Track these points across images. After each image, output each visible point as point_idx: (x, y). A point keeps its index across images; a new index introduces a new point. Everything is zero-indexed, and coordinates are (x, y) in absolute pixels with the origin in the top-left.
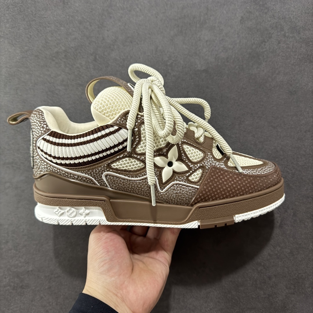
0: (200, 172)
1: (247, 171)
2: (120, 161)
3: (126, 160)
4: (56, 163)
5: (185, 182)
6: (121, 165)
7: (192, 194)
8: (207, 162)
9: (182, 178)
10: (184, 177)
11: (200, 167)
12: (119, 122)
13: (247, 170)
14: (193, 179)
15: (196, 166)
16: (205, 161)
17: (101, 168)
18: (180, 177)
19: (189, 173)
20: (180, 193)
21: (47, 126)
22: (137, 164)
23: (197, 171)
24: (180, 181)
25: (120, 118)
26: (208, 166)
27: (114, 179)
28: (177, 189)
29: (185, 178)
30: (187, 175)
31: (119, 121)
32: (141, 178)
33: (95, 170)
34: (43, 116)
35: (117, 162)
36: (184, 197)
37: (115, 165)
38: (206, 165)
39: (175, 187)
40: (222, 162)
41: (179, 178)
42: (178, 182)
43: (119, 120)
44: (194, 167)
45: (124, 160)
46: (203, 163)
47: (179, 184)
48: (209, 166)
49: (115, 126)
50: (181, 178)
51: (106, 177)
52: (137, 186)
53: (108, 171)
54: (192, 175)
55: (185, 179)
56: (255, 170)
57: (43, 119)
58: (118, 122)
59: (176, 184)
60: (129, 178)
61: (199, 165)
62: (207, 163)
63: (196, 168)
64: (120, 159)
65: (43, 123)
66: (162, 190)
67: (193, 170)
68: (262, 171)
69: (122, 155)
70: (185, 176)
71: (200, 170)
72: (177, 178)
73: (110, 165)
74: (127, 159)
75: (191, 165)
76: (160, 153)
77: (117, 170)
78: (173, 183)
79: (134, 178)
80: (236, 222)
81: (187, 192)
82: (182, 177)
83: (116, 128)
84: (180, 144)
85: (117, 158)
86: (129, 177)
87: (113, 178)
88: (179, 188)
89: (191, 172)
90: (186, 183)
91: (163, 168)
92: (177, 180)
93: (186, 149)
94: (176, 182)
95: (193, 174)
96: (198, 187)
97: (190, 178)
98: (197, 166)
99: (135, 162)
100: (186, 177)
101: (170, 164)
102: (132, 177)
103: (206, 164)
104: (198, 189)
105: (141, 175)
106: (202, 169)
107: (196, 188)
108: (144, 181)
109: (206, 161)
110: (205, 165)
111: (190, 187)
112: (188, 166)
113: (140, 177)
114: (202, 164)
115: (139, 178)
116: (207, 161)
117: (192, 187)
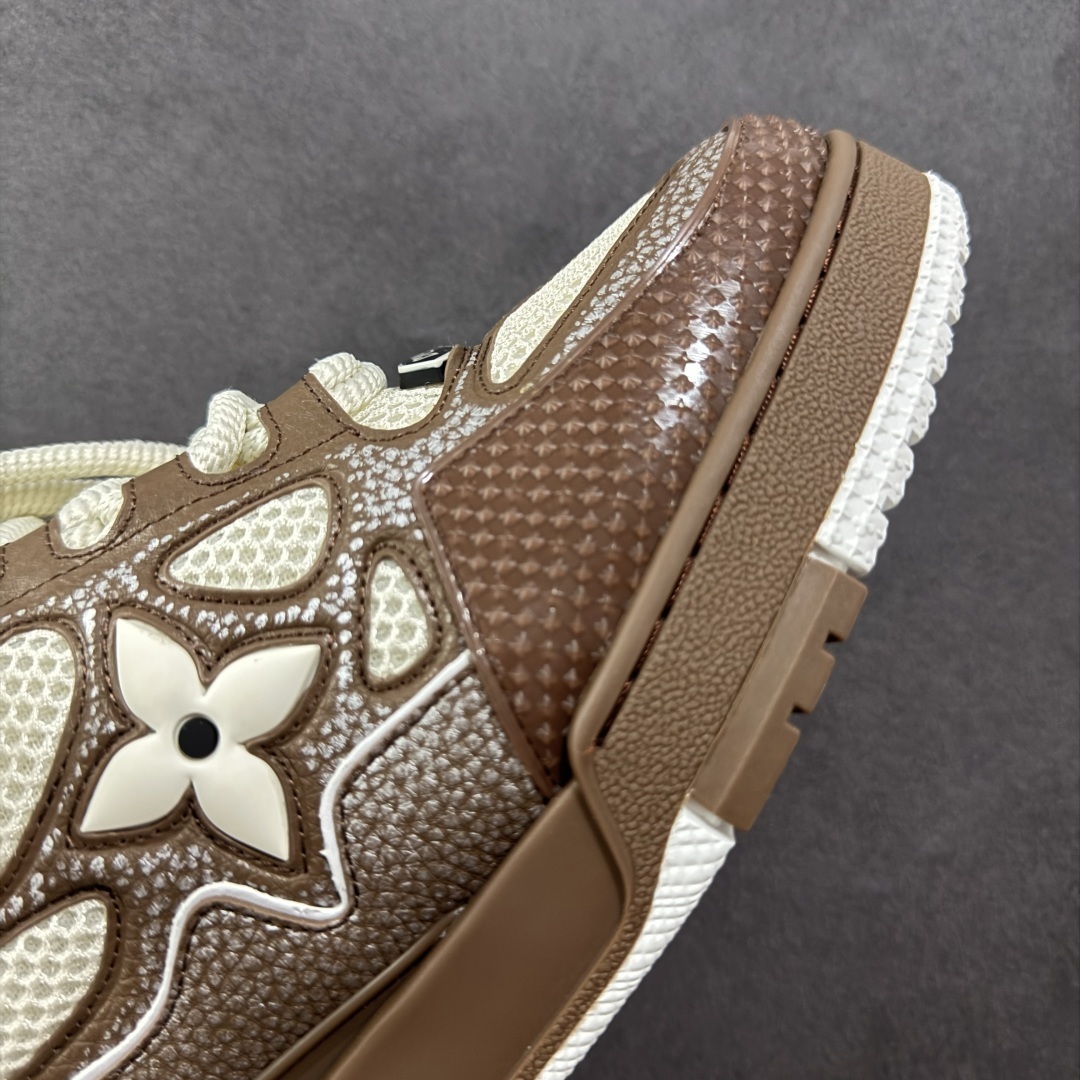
0: (391, 580)
1: (608, 293)
5: (375, 719)
9: (341, 721)
10: (344, 705)
11: (366, 561)
13: (602, 292)
14: (398, 654)
15: (334, 581)
16: (358, 501)
18: (328, 728)
19: (347, 655)
20: (417, 800)
22: (59, 944)
23: (376, 595)
24: (346, 750)
26: (398, 510)
28: (378, 803)
29: (355, 700)
30: (344, 672)
32: (167, 976)
36: (467, 797)
38: (383, 517)
39: (357, 807)
40: (455, 410)
41: (326, 739)
42: (345, 765)
44: (330, 602)
46: (357, 526)
47: (359, 770)
48: (406, 503)
50: (336, 731)
52: (212, 1029)
54: (375, 643)
55: (360, 710)
56: (641, 243)
59: (348, 787)
60: (124, 1045)
61: (342, 559)
62: (381, 503)
63: (350, 593)
66: (337, 897)
67: (346, 617)
68: (675, 209)
70: (341, 698)
71: (382, 570)
72: (319, 756)
75: (304, 608)
76: (85, 753)
78: (326, 799)
79: (141, 1015)
80: (867, 561)
81: (446, 752)
84: (139, 590)
86: (118, 1037)
88: (384, 781)
89: (345, 637)
90: (384, 718)
91: (190, 802)
92: (327, 764)
93: (196, 577)
94: (333, 783)
95: (374, 632)
96: (462, 661)
97: (382, 669)
98: (342, 575)
99: (33, 944)
100: (351, 688)
101: (198, 738)
102: (132, 1018)
103: (376, 511)
104: (472, 670)
105: (151, 963)
106: (386, 558)
107: (459, 679)
108: (195, 970)
109: (361, 500)
110: (374, 525)
111: (425, 708)
112: (295, 632)
113: (156, 975)
114: (354, 536)
115: (164, 989)
116: (370, 492)
117: (441, 693)
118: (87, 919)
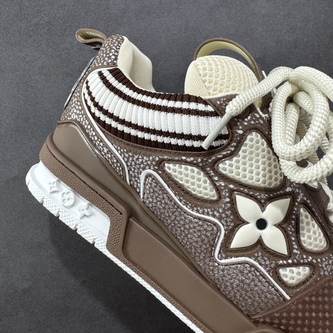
0: (303, 272)
2: (183, 166)
3: (193, 171)
4: (93, 115)
5: (268, 272)
6: (181, 173)
7: (268, 302)
8: (326, 263)
9: (268, 262)
10: (272, 263)
11: (310, 264)
12: (220, 103)
14: (286, 276)
15: (305, 257)
16: (325, 259)
17: (148, 159)
18: (266, 259)
19: (285, 262)
20: (249, 285)
21: (116, 59)
22: (205, 188)
23: (301, 268)
24: (260, 264)
25: (225, 99)
26: (325, 271)
27: (156, 189)
28: (247, 274)
29: (273, 266)
30: (281, 262)
31: (222, 102)
32: (198, 214)
33: (136, 157)
34: (120, 45)
35: (177, 165)
36: (250, 298)
37: (170, 168)
38: (322, 268)
39: (246, 268)
41: (263, 258)
42: (256, 264)
43: (222, 99)
44: (299, 256)
45: (189, 168)
46: (319, 260)
47: (257, 269)
48: (326, 273)
49: (210, 105)
50: (265, 261)
51: (147, 177)
52: (184, 225)
53: (154, 170)
54: (288, 269)
55: (271, 267)
57: (118, 47)
58: (218, 102)
59: (252, 266)
60: (179, 202)
61: (310, 258)
62: (326, 266)
63: (302, 261)
64: (186, 163)
65: (115, 52)
66: (221, 259)
67: (295, 261)
69: (192, 159)
70: (274, 262)
71: (307, 269)
72: (258, 256)
73: (164, 164)
74: (196, 169)
75: (297, 250)
76: (256, 195)
77: (168, 178)
78: (247, 259)
79: (187, 207)
81: (262, 293)
82: (269, 259)
83: (210, 109)
84: (298, 202)
85: (182, 159)
86: (180, 200)
87: (155, 186)
88: (253, 275)
89: (290, 261)
90: (269, 274)
91: (244, 222)
92: (256, 259)
93: (302, 216)
94: (252, 261)
95: (291, 268)
96: (288, 298)
97: (282, 271)
98: (306, 259)
99: (205, 182)
100: (276, 264)
101: (261, 224)
102: (186, 204)
103: (324, 265)
104: (285, 299)
105: (201, 211)
106: (310, 269)
107: (282, 296)
108: (201, 223)
109: (326, 260)
110: (320, 266)
111: (273, 286)
112: (290, 248)
113: (198, 211)
114: (317, 260)
115: (194, 213)
116: (328, 262)
117: (277, 290)
118: (212, 194)
